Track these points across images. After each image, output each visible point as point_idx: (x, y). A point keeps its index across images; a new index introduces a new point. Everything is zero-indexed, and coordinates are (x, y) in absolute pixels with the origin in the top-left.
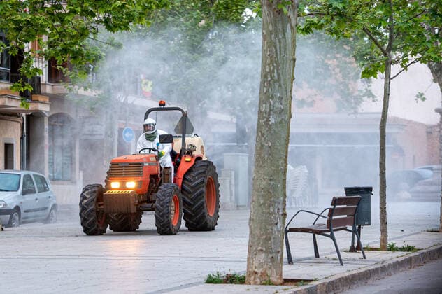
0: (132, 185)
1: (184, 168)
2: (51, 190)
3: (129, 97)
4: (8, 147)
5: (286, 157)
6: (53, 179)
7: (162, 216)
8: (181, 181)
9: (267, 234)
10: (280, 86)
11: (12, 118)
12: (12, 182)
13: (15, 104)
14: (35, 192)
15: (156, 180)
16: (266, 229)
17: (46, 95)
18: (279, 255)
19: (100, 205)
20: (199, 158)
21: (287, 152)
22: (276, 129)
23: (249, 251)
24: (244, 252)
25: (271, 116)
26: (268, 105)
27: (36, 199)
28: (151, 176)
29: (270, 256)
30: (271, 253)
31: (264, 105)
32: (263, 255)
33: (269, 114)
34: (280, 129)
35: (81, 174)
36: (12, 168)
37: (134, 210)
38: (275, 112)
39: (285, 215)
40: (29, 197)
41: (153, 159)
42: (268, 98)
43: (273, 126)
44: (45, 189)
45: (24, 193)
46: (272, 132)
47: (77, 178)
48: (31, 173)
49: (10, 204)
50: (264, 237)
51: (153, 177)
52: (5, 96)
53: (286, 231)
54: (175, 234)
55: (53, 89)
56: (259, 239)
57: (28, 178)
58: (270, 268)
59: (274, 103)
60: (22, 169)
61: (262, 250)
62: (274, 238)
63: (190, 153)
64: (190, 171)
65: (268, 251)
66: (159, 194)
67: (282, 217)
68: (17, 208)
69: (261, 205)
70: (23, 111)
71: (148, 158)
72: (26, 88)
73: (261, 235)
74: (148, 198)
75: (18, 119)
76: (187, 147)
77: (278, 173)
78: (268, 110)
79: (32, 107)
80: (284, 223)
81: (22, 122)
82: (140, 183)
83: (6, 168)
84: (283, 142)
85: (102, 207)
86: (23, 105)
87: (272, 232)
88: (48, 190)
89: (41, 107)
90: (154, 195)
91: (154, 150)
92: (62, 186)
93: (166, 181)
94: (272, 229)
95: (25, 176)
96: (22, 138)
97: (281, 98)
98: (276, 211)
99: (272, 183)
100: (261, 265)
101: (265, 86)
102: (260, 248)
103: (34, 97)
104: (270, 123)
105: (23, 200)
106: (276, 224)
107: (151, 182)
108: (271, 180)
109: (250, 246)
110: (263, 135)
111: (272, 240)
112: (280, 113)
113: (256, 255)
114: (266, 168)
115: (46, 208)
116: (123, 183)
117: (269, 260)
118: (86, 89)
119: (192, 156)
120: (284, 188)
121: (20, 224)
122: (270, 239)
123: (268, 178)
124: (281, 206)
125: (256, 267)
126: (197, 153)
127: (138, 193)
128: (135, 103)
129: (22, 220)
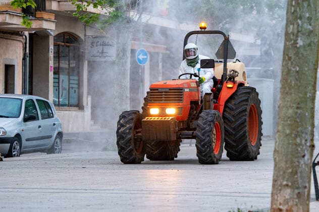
0: (172, 111)
1: (225, 95)
2: (55, 116)
3: (143, 16)
4: (9, 69)
5: (315, 83)
6: (58, 105)
7: (203, 146)
8: (222, 108)
9: (292, 167)
10: (309, 5)
11: (14, 37)
12: (12, 107)
13: (17, 22)
14: (38, 119)
15: (195, 107)
16: (292, 162)
17: (51, 12)
18: (306, 190)
19: (137, 133)
20: (241, 85)
21: (316, 78)
22: (305, 53)
23: (274, 186)
24: (268, 187)
25: (299, 39)
26: (296, 26)
27: (40, 127)
28: (192, 102)
29: (296, 191)
30: (298, 188)
31: (291, 27)
32: (288, 191)
33: (297, 36)
34: (308, 52)
35: (90, 98)
36: (13, 92)
37: (173, 138)
38: (303, 34)
39: (313, 146)
40: (32, 124)
41: (194, 85)
42: (296, 18)
43: (302, 50)
44: (50, 116)
45: (26, 120)
46: (300, 55)
47: (85, 104)
48: (34, 98)
49: (10, 132)
50: (290, 170)
51: (194, 103)
52: (6, 12)
53: (314, 165)
54: (217, 163)
55: (59, 5)
56: (284, 172)
57: (30, 103)
58: (296, 205)
59: (303, 24)
60: (24, 93)
61: (287, 185)
62: (301, 172)
63: (232, 79)
64: (232, 98)
65: (294, 186)
66: (200, 122)
67: (309, 149)
68: (18, 136)
69: (287, 135)
70: (26, 29)
71: (189, 84)
72: (29, 4)
73: (287, 168)
74: (188, 126)
75: (20, 38)
76: (228, 73)
77: (306, 102)
78: (296, 31)
79: (35, 25)
80: (312, 155)
81: (24, 41)
82: (181, 109)
83: (6, 92)
84: (312, 67)
85: (140, 134)
86: (24, 23)
87: (298, 166)
88: (53, 117)
89: (46, 25)
90: (195, 122)
91: (195, 75)
92: (67, 112)
93: (207, 107)
94: (299, 162)
95: (27, 101)
96: (24, 59)
97: (310, 19)
98: (303, 142)
99: (299, 111)
100: (286, 202)
101: (292, 5)
102: (285, 183)
103: (39, 14)
104: (298, 46)
105: (23, 127)
106: (304, 156)
107: (191, 108)
108: (298, 108)
109: (275, 181)
110: (290, 59)
111: (299, 174)
112: (309, 35)
113: (280, 190)
114: (293, 95)
115: (51, 137)
116: (163, 110)
117: (295, 196)
118: (95, 6)
119: (234, 82)
120: (313, 117)
121: (21, 154)
122: (296, 173)
123: (295, 106)
124: (309, 137)
125: (280, 204)
126: (239, 79)
127: (179, 120)
128: (150, 22)
129: (23, 150)
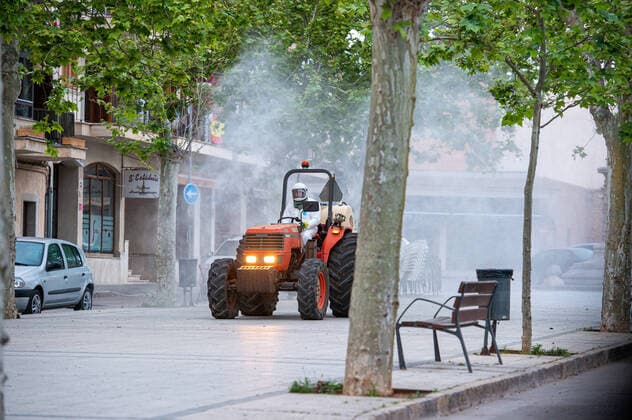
0: (271, 259)
1: (330, 241)
2: (85, 265)
3: (193, 144)
4: (29, 207)
5: (400, 227)
6: (88, 251)
7: (306, 300)
8: (326, 257)
9: (373, 329)
10: (394, 133)
11: (35, 168)
12: (32, 253)
13: (39, 149)
14: (64, 268)
15: (297, 255)
16: (371, 323)
17: (82, 138)
18: (388, 356)
19: (231, 284)
20: (348, 231)
21: (401, 221)
22: (388, 191)
23: (349, 351)
24: (342, 352)
25: (382, 173)
26: (378, 158)
27: (65, 277)
28: (293, 250)
29: (376, 358)
30: (377, 354)
31: (372, 159)
32: (367, 357)
33: (379, 171)
34: (392, 190)
36: (33, 235)
37: (272, 290)
38: (387, 168)
39: (397, 304)
40: (56, 274)
41: (295, 230)
42: (379, 149)
43: (385, 187)
44: (79, 264)
45: (49, 269)
46: (383, 194)
47: (121, 250)
48: (59, 242)
49: (30, 283)
50: (369, 333)
51: (296, 251)
52: (26, 138)
53: (398, 326)
54: (321, 319)
55: (91, 130)
56: (362, 335)
57: (54, 249)
58: (376, 374)
59: (386, 156)
60: (47, 236)
61: (365, 350)
62: (382, 335)
63: (338, 223)
64: (339, 242)
65: (373, 351)
66: (301, 272)
67: (392, 307)
68: (39, 289)
69: (365, 290)
70: (49, 159)
71: (289, 229)
72: (54, 128)
73: (365, 330)
74: (288, 275)
75: (42, 169)
76: (334, 217)
77: (389, 250)
78: (378, 165)
79: (61, 153)
80: (395, 314)
81: (47, 173)
82: (281, 258)
83: (25, 235)
84: (397, 208)
85: (233, 285)
86: (49, 151)
87: (379, 327)
88: (82, 265)
89: (75, 154)
90: (296, 272)
91: (297, 220)
92: (100, 260)
94: (380, 323)
95: (50, 246)
96: (47, 194)
97: (394, 150)
98: (386, 298)
99: (380, 261)
100: (364, 370)
101: (373, 134)
102: (362, 347)
103: (66, 140)
104: (380, 182)
105: (46, 278)
106: (386, 316)
107: (293, 256)
108: (379, 257)
109: (350, 345)
110: (370, 197)
111: (379, 337)
112: (394, 170)
113: (357, 356)
114: (374, 242)
115: (79, 289)
116: (260, 258)
117: (375, 364)
118: (135, 131)
119: (341, 228)
120: (397, 268)
121: (42, 310)
122: (376, 336)
123: (376, 255)
124: (391, 293)
125: (356, 373)
126: (346, 224)
127: (278, 270)
128: (201, 152)
129: (44, 305)
